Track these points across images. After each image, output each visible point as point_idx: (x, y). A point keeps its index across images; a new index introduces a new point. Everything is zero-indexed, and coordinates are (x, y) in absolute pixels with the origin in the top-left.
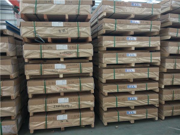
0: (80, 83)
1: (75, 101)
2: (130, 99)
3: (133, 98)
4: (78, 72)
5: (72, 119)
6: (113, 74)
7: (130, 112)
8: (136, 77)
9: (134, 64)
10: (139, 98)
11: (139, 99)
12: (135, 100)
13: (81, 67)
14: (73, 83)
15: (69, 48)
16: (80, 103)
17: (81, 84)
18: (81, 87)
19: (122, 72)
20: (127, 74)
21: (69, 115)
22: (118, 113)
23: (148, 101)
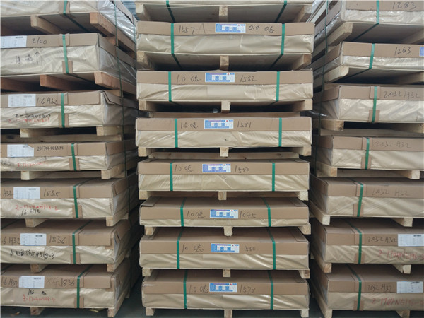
0: (76, 198)
1: (62, 243)
2: (219, 248)
3: (226, 248)
4: (68, 169)
5: (56, 290)
6: (168, 176)
7: (220, 287)
8: (234, 189)
9: (227, 151)
10: (246, 248)
11: (245, 250)
12: (233, 254)
13: (73, 155)
14: (56, 195)
15: (40, 103)
16: (77, 251)
17: (78, 200)
18: (76, 207)
19: (193, 172)
20: (207, 177)
21: (49, 277)
22: (185, 286)
23: (274, 258)
